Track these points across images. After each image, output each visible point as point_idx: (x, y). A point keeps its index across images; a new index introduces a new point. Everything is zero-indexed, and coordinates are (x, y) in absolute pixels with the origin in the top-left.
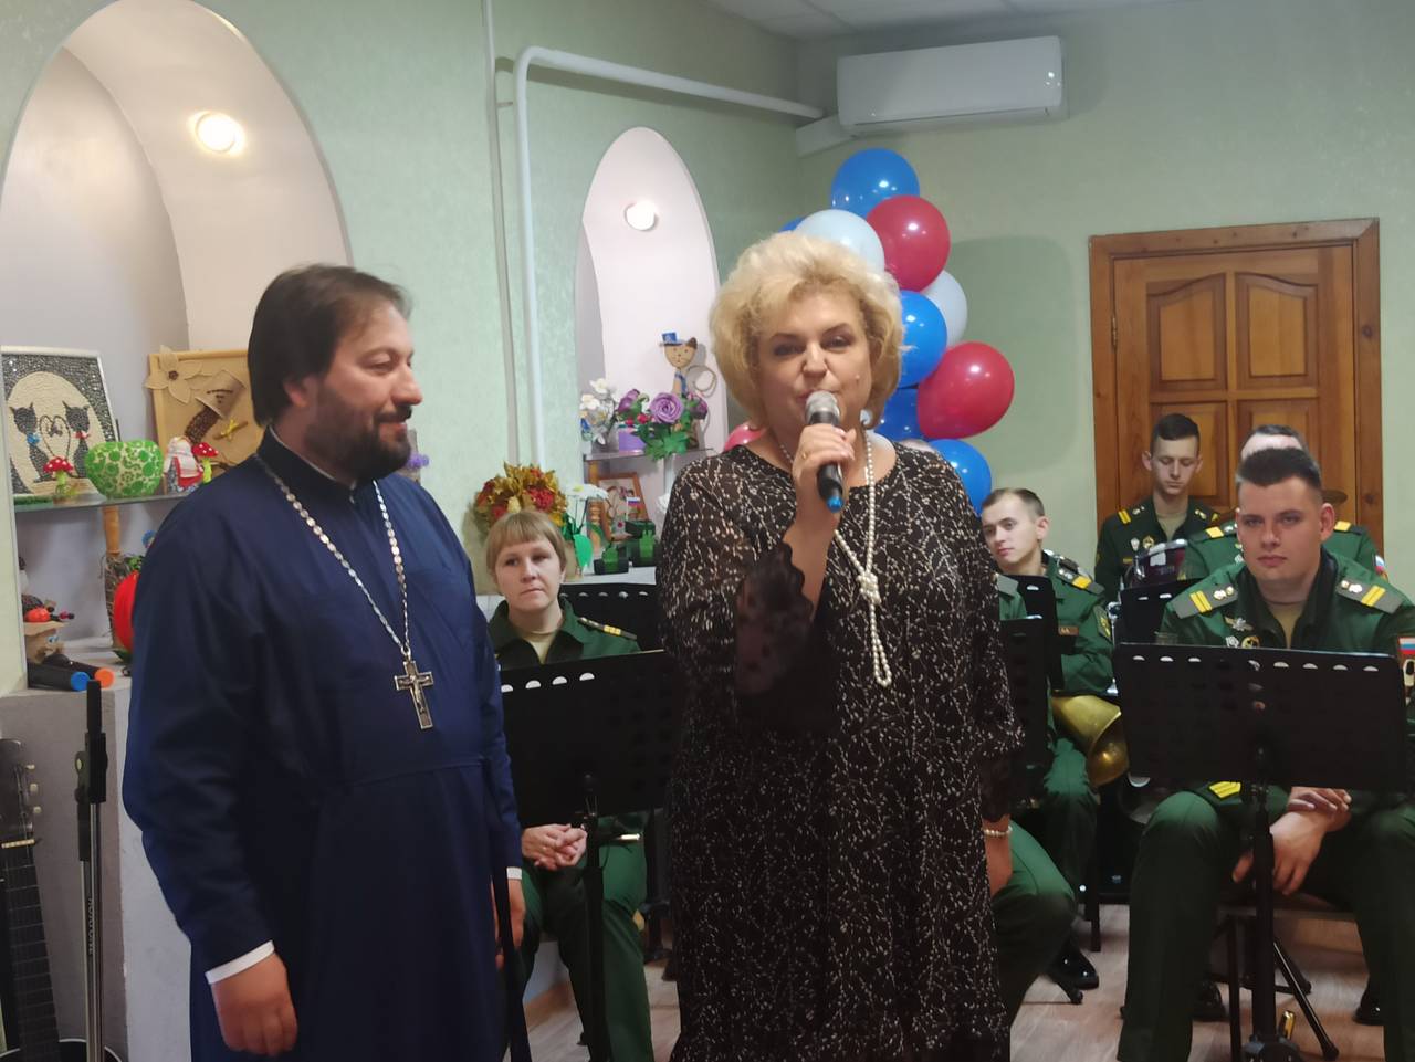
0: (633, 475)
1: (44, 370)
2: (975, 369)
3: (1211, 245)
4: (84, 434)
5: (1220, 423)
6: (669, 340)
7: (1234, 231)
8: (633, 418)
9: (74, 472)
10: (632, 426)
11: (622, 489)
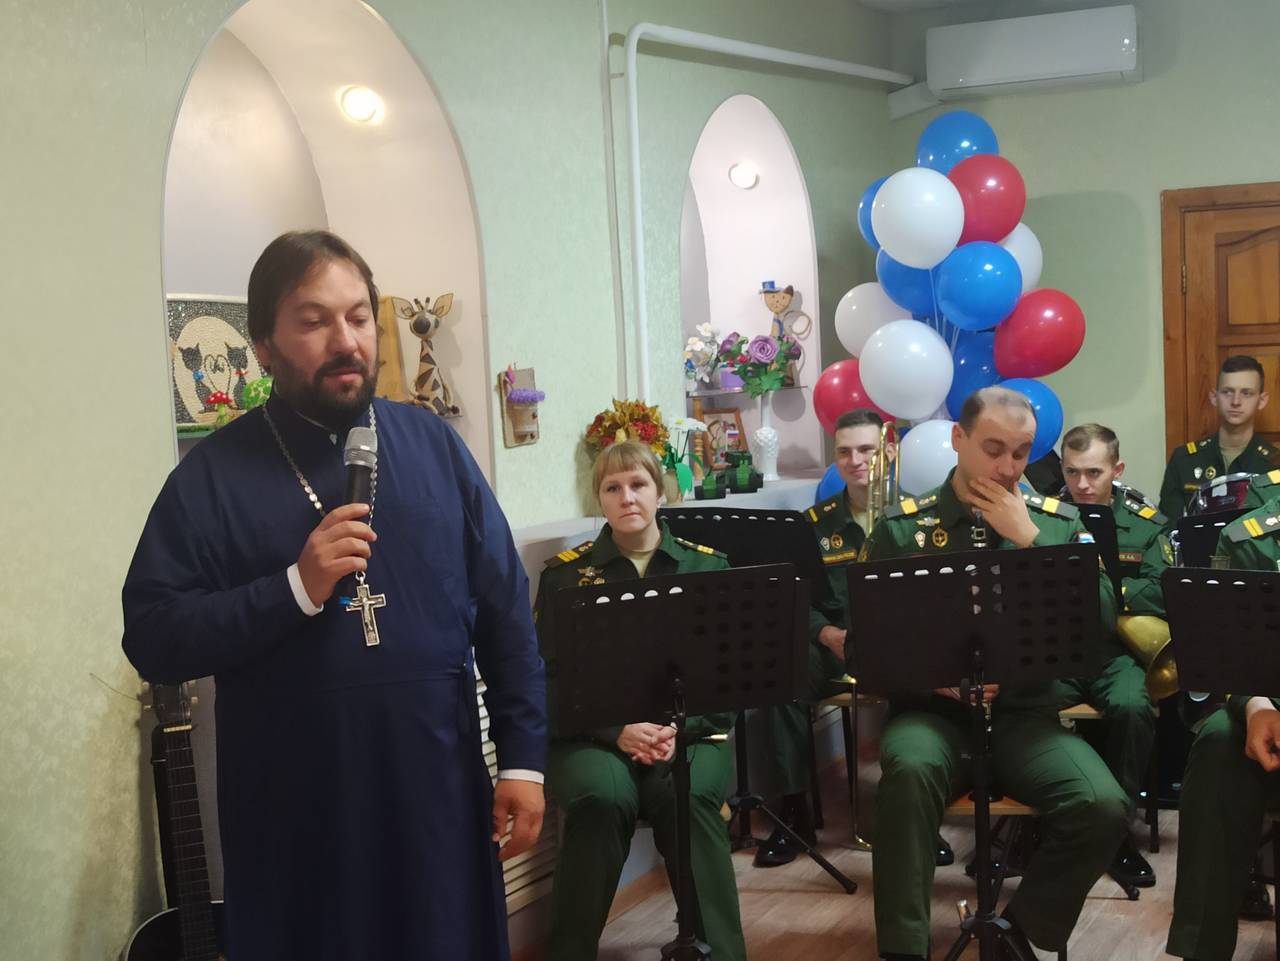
0: (735, 410)
1: (209, 315)
2: (1049, 314)
4: (243, 371)
6: (768, 288)
8: (732, 359)
9: (233, 404)
10: (732, 366)
11: (725, 423)
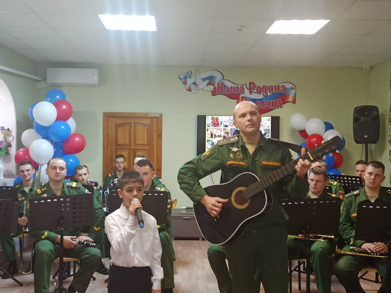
2: (77, 139)
3: (129, 116)
5: (129, 153)
7: (134, 114)
